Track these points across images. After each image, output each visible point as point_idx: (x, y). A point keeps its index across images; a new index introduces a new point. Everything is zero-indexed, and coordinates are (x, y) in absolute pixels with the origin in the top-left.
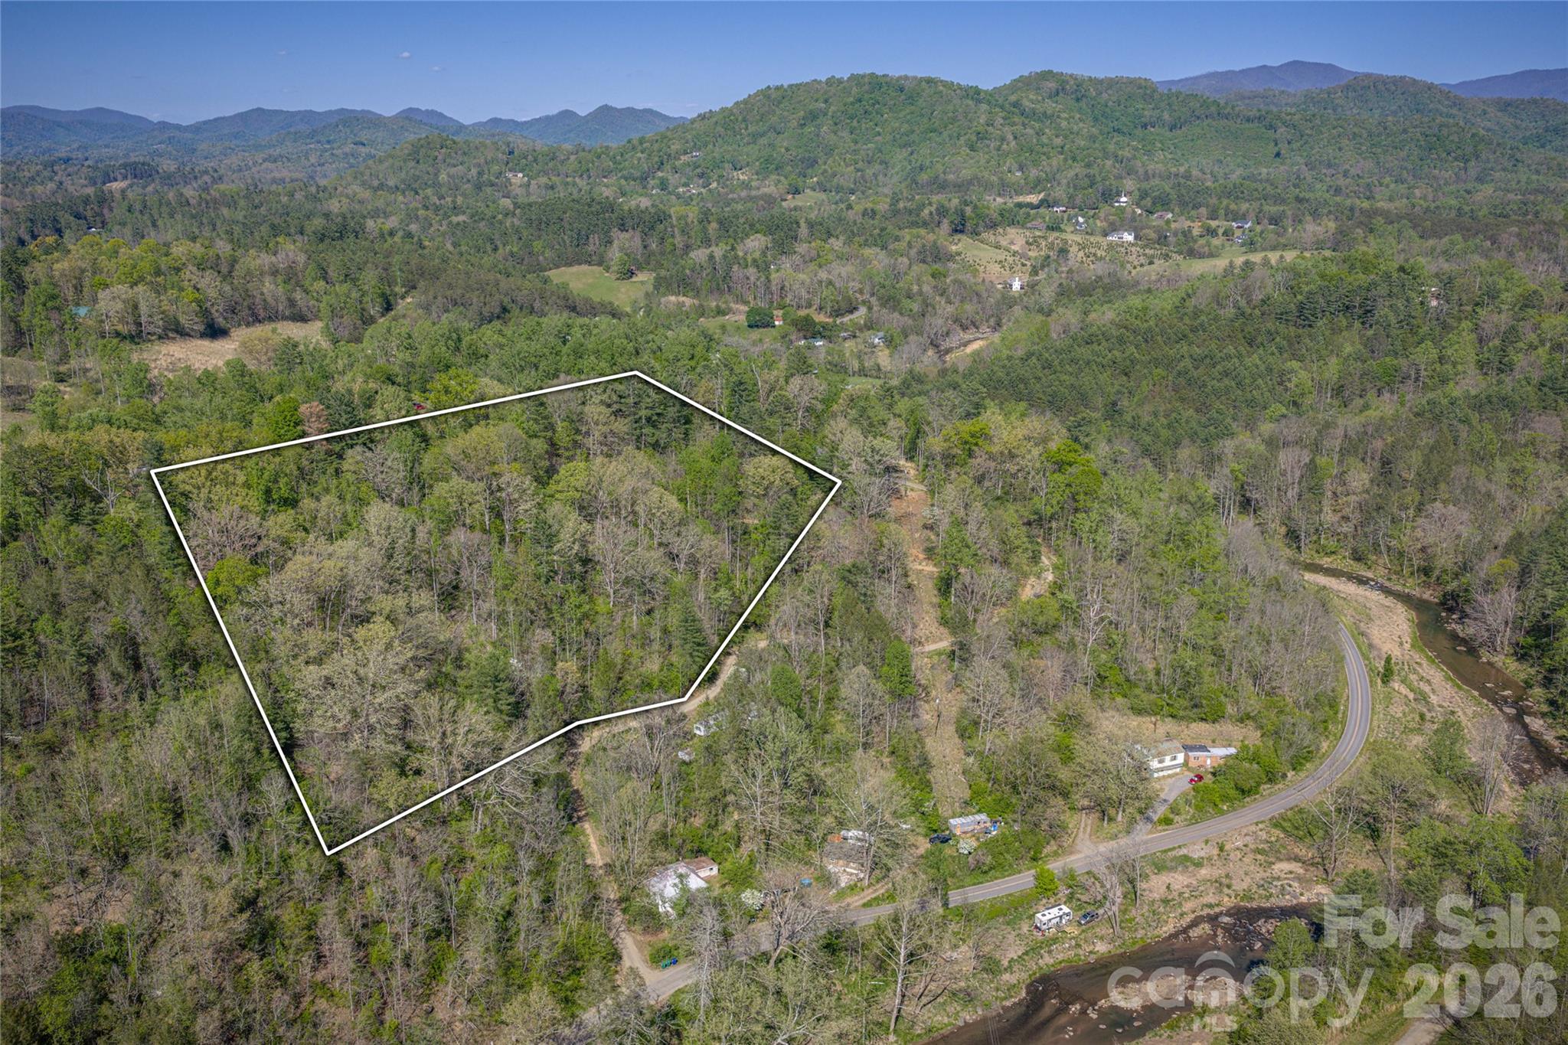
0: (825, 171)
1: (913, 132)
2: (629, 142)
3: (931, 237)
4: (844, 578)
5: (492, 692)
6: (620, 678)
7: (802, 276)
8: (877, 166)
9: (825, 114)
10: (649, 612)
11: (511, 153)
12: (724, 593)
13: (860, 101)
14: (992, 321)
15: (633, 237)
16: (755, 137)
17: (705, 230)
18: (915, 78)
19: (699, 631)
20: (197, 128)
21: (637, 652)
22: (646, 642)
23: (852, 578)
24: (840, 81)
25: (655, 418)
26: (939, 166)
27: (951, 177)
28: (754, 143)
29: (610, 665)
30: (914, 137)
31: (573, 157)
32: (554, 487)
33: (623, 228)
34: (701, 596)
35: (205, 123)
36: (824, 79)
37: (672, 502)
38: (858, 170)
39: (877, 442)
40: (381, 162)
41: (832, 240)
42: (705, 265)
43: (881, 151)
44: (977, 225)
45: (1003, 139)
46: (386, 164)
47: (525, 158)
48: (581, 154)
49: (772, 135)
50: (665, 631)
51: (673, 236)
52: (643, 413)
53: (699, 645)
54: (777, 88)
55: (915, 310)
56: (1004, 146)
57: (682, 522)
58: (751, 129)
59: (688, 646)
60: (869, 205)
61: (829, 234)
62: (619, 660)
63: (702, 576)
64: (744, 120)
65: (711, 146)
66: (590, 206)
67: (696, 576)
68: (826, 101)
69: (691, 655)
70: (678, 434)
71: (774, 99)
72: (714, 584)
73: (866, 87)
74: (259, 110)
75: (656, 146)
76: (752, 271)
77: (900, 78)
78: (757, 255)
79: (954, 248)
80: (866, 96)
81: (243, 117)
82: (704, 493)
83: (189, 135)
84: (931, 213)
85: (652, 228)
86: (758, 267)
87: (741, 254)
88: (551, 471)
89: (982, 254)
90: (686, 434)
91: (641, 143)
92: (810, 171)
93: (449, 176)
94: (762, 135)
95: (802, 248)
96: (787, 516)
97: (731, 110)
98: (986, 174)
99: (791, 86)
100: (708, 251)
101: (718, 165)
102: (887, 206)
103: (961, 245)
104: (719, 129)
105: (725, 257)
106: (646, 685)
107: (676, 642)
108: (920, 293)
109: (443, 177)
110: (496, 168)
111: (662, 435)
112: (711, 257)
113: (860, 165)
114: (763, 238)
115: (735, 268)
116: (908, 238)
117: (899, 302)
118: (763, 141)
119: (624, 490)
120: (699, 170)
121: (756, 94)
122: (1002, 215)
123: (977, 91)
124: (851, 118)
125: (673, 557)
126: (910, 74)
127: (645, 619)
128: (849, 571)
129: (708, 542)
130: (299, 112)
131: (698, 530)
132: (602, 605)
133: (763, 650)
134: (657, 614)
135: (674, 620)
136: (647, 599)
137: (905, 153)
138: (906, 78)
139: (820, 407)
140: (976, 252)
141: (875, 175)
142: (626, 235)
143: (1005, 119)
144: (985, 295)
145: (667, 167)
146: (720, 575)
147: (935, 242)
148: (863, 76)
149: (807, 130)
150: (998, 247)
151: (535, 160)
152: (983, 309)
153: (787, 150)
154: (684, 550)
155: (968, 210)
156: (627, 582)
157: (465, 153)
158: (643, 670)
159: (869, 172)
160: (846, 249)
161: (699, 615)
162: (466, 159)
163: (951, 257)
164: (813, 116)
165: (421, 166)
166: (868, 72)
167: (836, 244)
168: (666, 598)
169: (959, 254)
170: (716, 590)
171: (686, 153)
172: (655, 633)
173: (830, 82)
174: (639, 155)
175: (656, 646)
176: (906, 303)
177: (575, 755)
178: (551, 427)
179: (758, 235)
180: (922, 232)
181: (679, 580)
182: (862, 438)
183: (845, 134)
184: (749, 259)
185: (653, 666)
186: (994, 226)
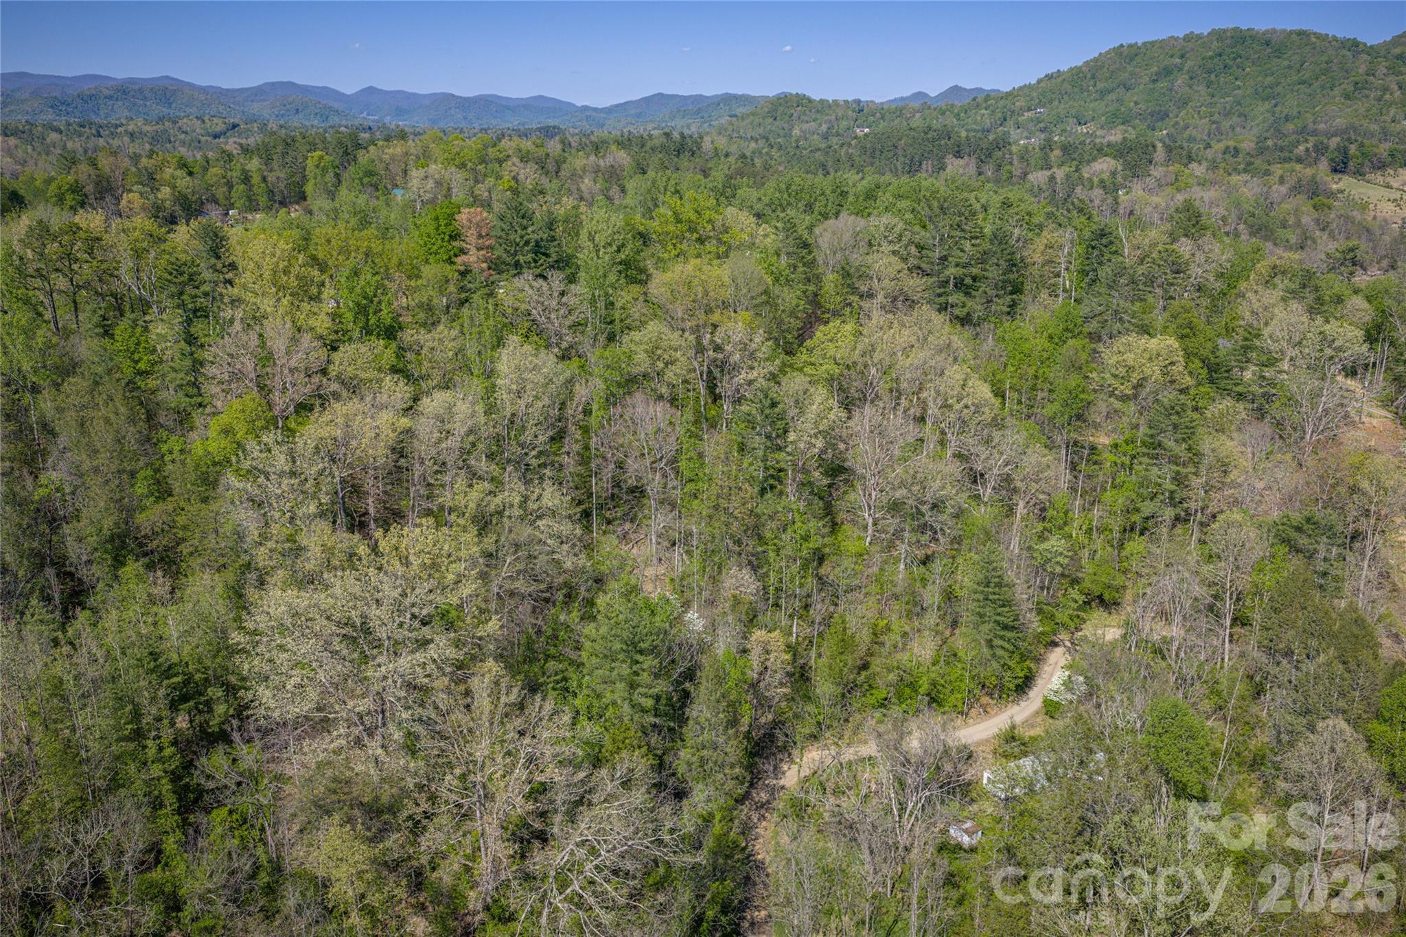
0: (1177, 123)
1: (1278, 84)
2: (974, 99)
3: (1309, 172)
4: (1286, 541)
5: (625, 670)
6: (865, 667)
7: (1156, 199)
8: (1235, 119)
9: (1180, 70)
10: (926, 561)
11: (861, 111)
12: (1055, 543)
13: (1220, 55)
14: (1385, 263)
15: (968, 164)
16: (1103, 94)
17: (1046, 157)
18: (1284, 31)
19: (1006, 603)
20: (610, 110)
21: (899, 625)
22: (916, 609)
23: (1303, 541)
24: (1199, 37)
25: (968, 281)
26: (1309, 116)
27: (1322, 126)
28: (1102, 99)
29: (846, 644)
30: (1279, 89)
31: (918, 115)
32: (804, 357)
33: (958, 154)
34: (1015, 546)
35: (617, 106)
36: (1181, 36)
37: (984, 391)
38: (1214, 122)
39: (1331, 328)
40: (743, 119)
41: (1194, 165)
42: (1044, 187)
43: (1239, 104)
44: (1362, 165)
45: (1386, 89)
46: (748, 121)
47: (874, 115)
48: (927, 112)
49: (1121, 90)
50: (949, 596)
51: (1011, 163)
52: (952, 271)
53: (1006, 627)
54: (1130, 46)
55: (1293, 241)
56: (1387, 96)
57: (997, 423)
58: (1100, 85)
59: (985, 628)
60: (1231, 143)
61: (1190, 159)
62: (865, 636)
63: (1021, 509)
64: (1093, 77)
65: (1056, 103)
66: (926, 133)
67: (1011, 511)
68: (1182, 57)
69: (990, 643)
70: (1001, 305)
71: (1128, 55)
72: (1040, 527)
73: (1228, 42)
74: (660, 95)
75: (1001, 103)
76: (1097, 193)
77: (1267, 32)
78: (1105, 176)
79: (1334, 186)
80: (1228, 50)
81: (646, 101)
82: (1034, 388)
83: (603, 115)
84: (1307, 150)
85: (990, 156)
86: (1104, 187)
87: (1086, 175)
88: (804, 333)
89: (1371, 193)
90: (1013, 305)
91: (986, 101)
92: (1159, 124)
93: (801, 130)
94: (1112, 90)
95: (1158, 172)
96: (1175, 426)
97: (1080, 67)
98: (1365, 123)
99: (1144, 44)
100: (1049, 173)
101: (1060, 120)
102: (1252, 145)
103: (1345, 183)
104: (1067, 86)
105: (1068, 176)
106: (906, 687)
107: (966, 617)
108: (1298, 224)
109: (796, 132)
110: (844, 123)
111: (975, 306)
112: (1052, 178)
113: (1216, 117)
114: (1113, 162)
115: (1078, 190)
116: (1280, 172)
117: (1272, 232)
118: (1113, 96)
119: (908, 365)
120: (1042, 125)
121: (1108, 53)
122: (1392, 155)
123: (1355, 43)
124: (1209, 72)
125: (976, 478)
126: (1279, 27)
127: (918, 571)
128: (1299, 529)
129: (1036, 456)
130: (691, 96)
131: (1020, 438)
132: (852, 540)
133: (1113, 644)
134: (937, 566)
135: (966, 580)
136: (925, 538)
137: (1267, 106)
138: (1274, 31)
139: (1219, 285)
140: (1362, 190)
141: (1232, 128)
142: (960, 162)
143: (1388, 68)
144: (1378, 232)
145: (1010, 122)
146: (1051, 513)
147: (1314, 177)
148: (1225, 31)
149: (1160, 85)
150: (1388, 186)
151: (883, 118)
152: (1374, 249)
153: (1136, 103)
154: (994, 464)
155: (1353, 149)
156: (895, 507)
157: (818, 111)
158: (903, 657)
159: (1226, 124)
160: (1210, 175)
161: (1010, 576)
162: (818, 116)
163: (1331, 195)
164: (1167, 72)
165: (777, 123)
166: (1231, 26)
167: (1198, 169)
168: (957, 540)
169: (1342, 192)
170: (1041, 538)
171: (1029, 110)
172: (932, 596)
173: (1187, 38)
174: (983, 111)
175: (931, 619)
176: (1281, 232)
177: (773, 791)
178: (814, 278)
179: (1108, 159)
180: (1298, 167)
181: (982, 514)
182: (1305, 319)
183: (1201, 88)
184: (1096, 180)
185: (923, 650)
186: (1381, 166)
